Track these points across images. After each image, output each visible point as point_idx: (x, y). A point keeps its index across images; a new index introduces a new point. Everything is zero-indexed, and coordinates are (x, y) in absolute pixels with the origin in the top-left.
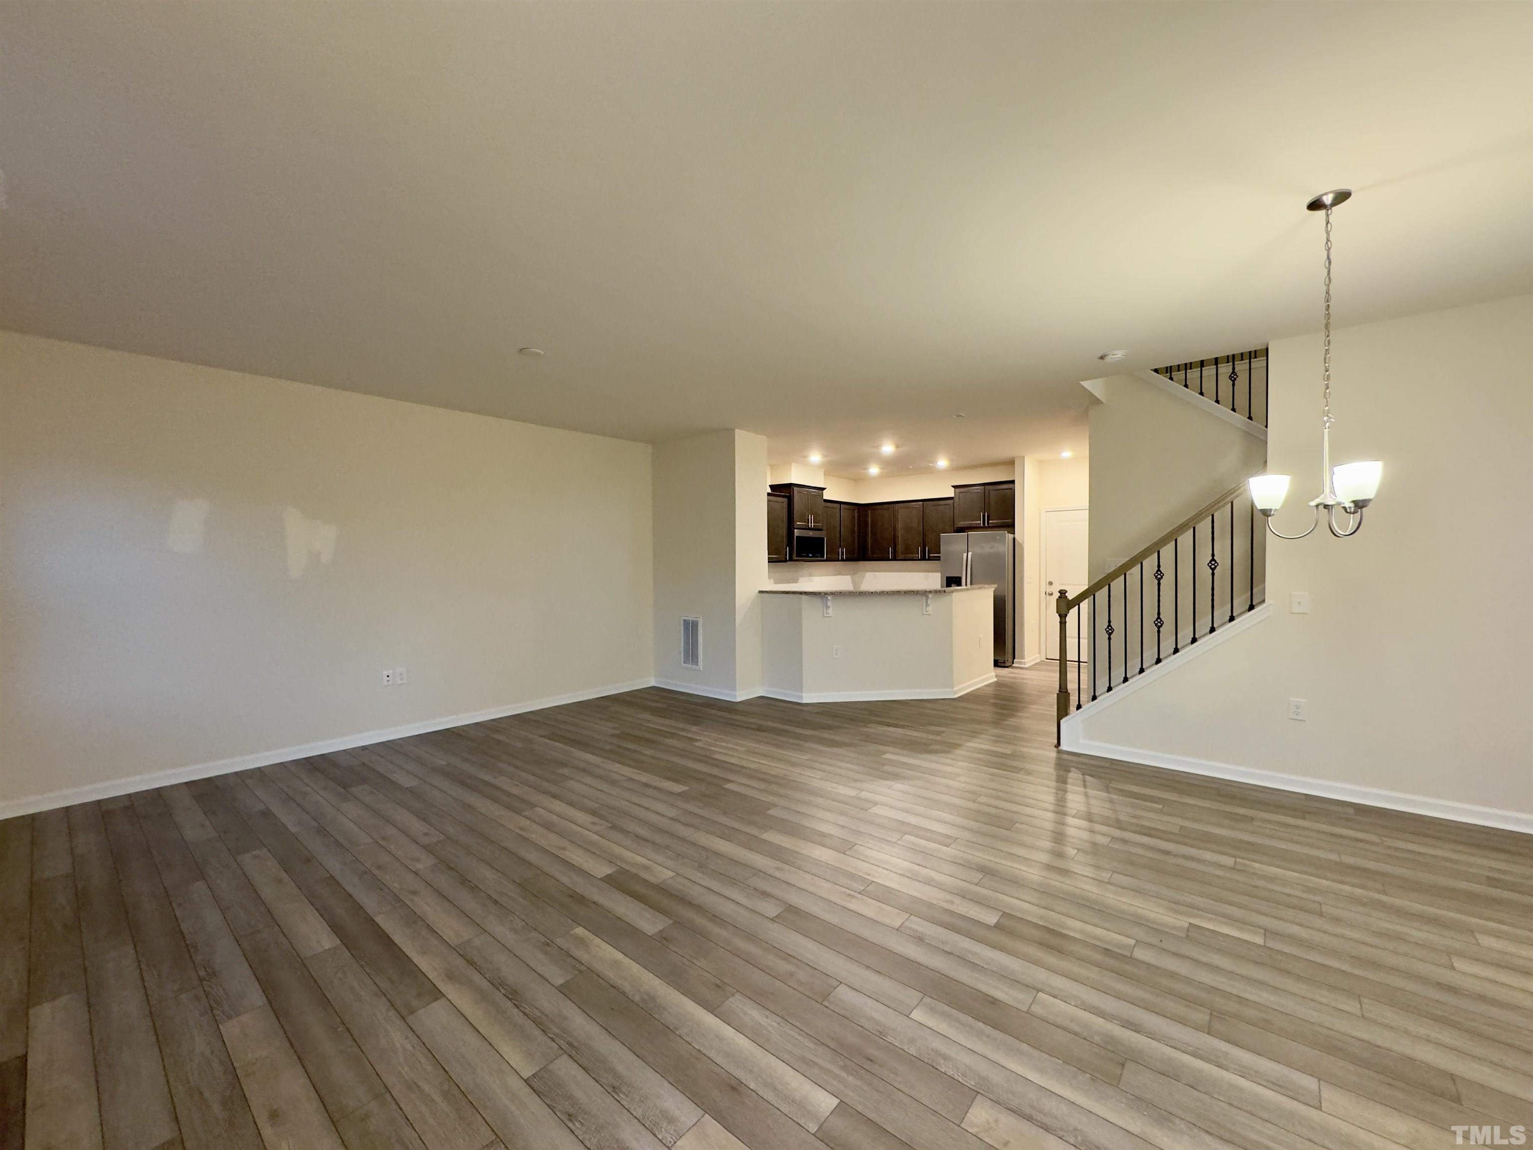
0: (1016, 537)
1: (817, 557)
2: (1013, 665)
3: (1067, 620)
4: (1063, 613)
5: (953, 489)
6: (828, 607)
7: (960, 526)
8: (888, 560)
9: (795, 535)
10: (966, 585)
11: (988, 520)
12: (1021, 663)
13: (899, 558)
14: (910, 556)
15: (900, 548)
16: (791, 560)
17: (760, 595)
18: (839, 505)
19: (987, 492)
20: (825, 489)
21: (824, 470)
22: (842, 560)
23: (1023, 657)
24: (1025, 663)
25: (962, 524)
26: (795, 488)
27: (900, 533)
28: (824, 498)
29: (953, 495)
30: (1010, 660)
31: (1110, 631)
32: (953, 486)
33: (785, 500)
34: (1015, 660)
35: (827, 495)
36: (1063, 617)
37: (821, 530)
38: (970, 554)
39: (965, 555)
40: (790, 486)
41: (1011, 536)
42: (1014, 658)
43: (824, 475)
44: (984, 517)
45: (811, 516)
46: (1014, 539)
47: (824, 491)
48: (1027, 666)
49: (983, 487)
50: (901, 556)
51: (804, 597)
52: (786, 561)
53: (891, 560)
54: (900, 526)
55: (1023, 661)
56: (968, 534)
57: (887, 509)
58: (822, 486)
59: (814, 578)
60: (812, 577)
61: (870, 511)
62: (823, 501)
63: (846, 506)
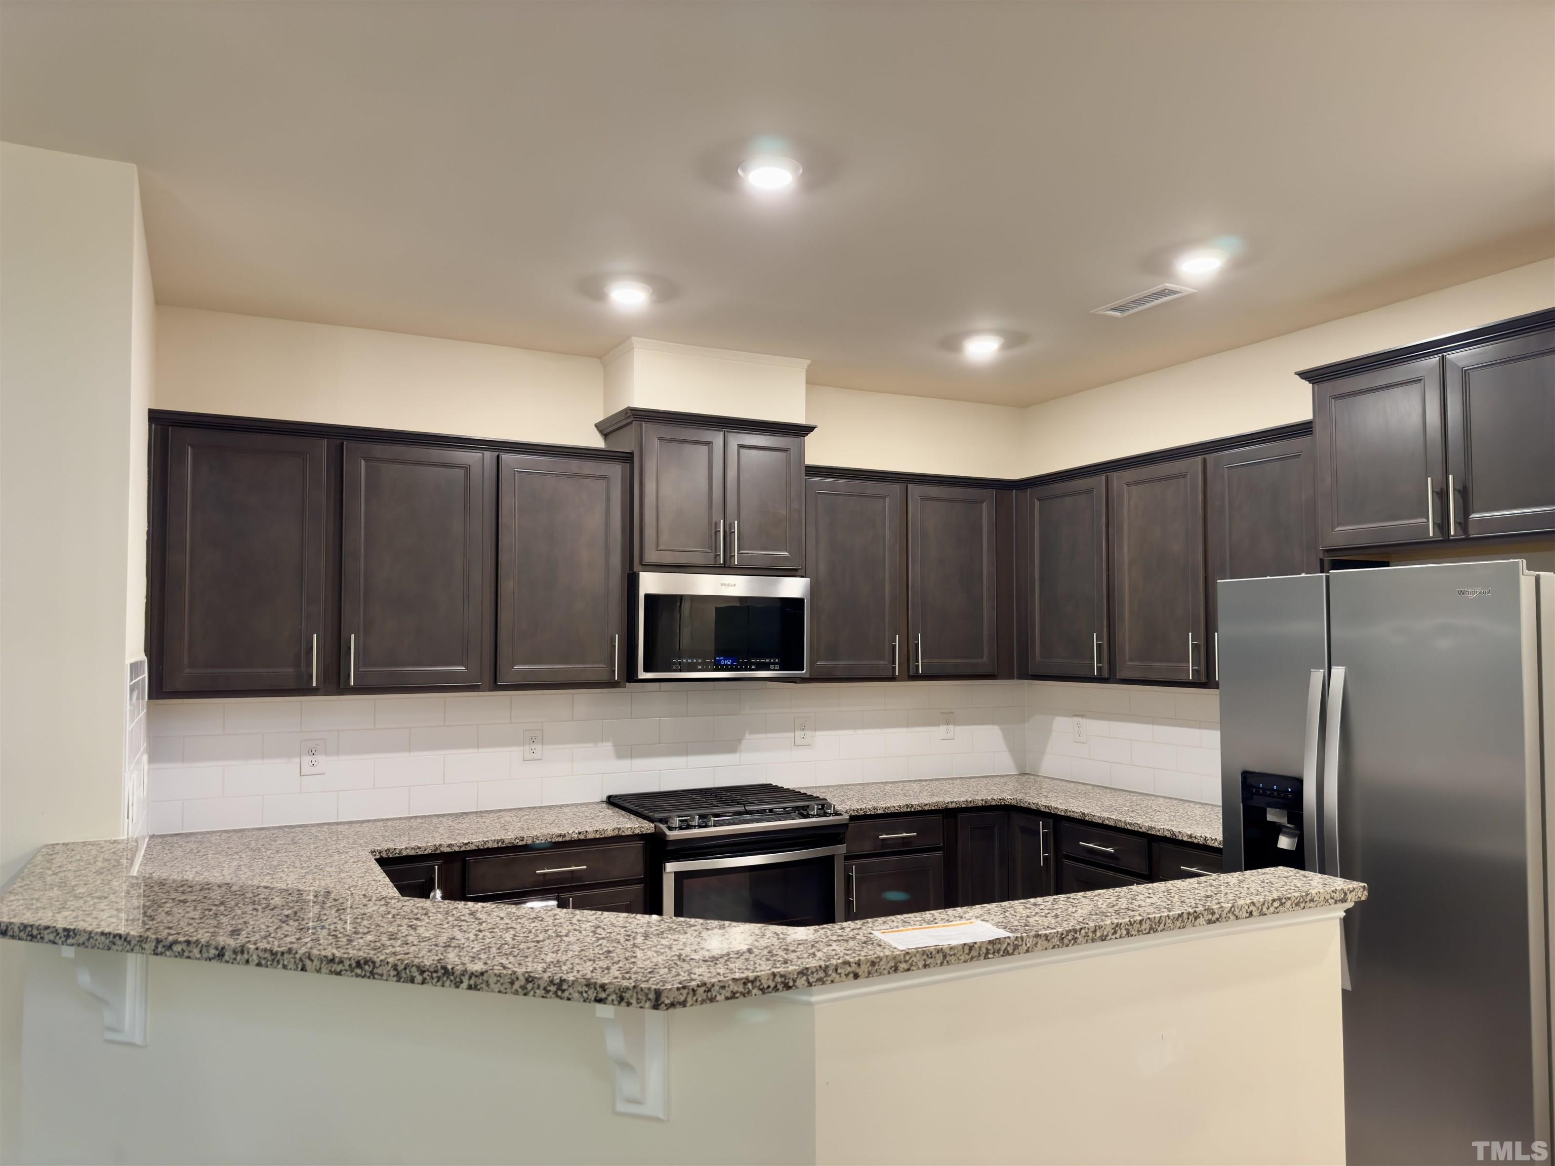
5: (1307, 387)
7: (1341, 543)
8: (1087, 678)
9: (645, 591)
11: (1460, 511)
13: (1122, 674)
14: (1161, 668)
15: (1127, 634)
16: (630, 676)
18: (893, 486)
19: (1451, 377)
20: (810, 429)
21: (809, 362)
22: (916, 677)
25: (1342, 533)
26: (648, 426)
27: (1126, 580)
28: (806, 463)
29: (1304, 415)
32: (1305, 375)
35: (825, 452)
38: (1338, 673)
39: (1317, 676)
43: (807, 383)
44: (1442, 495)
45: (730, 525)
47: (809, 439)
49: (1435, 359)
50: (1128, 666)
52: (611, 684)
53: (1098, 679)
54: (1125, 552)
56: (1328, 578)
57: (1089, 491)
58: (800, 419)
59: (818, 733)
60: (808, 733)
61: (1037, 503)
62: (803, 469)
63: (934, 491)
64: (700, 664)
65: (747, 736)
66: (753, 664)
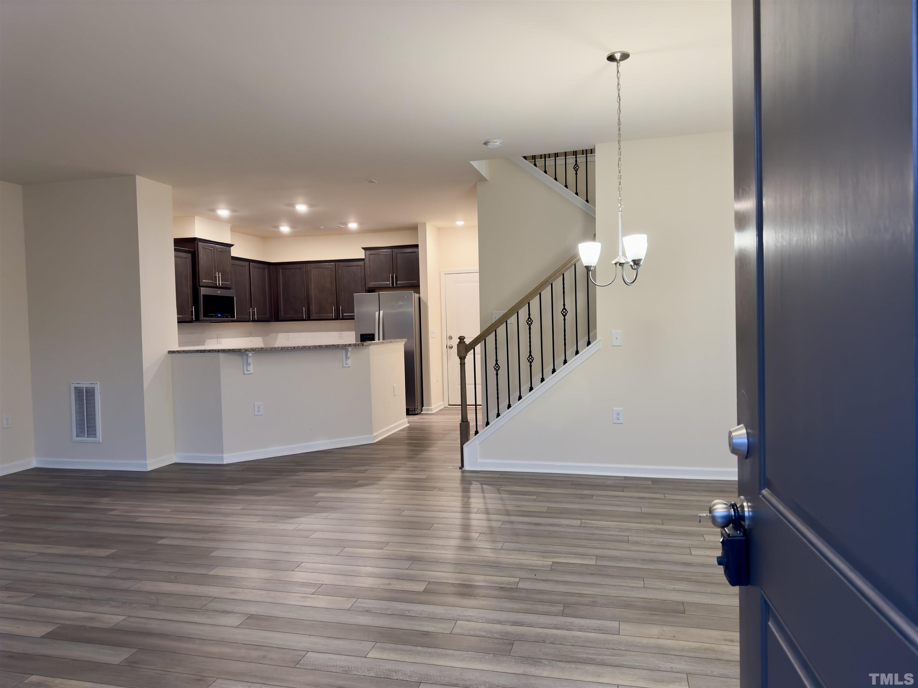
0: (421, 296)
1: (227, 317)
2: (422, 412)
3: (465, 362)
4: (462, 355)
5: (364, 251)
6: (248, 364)
7: (372, 286)
8: (303, 320)
9: (202, 293)
10: (379, 340)
11: (396, 281)
12: (428, 410)
13: (313, 318)
14: (324, 315)
15: (313, 308)
16: (197, 319)
17: (170, 355)
18: (248, 263)
19: (394, 254)
20: (232, 245)
21: (231, 225)
22: (254, 321)
23: (429, 405)
24: (432, 410)
25: (372, 284)
26: (200, 243)
27: (313, 293)
28: (232, 255)
29: (363, 257)
30: (419, 408)
31: (497, 368)
32: (363, 248)
33: (189, 256)
34: (423, 408)
35: (235, 252)
36: (462, 359)
37: (230, 288)
38: (381, 312)
39: (377, 313)
40: (194, 240)
41: (417, 295)
42: (423, 406)
43: (231, 231)
44: (392, 278)
45: (219, 274)
46: (419, 298)
47: (232, 248)
48: (434, 412)
49: (391, 250)
50: (314, 316)
51: (221, 355)
52: (191, 321)
53: (305, 320)
54: (313, 286)
55: (430, 408)
56: (379, 294)
57: (300, 269)
58: (229, 242)
59: (223, 339)
60: (221, 339)
61: (281, 270)
62: (231, 258)
63: (256, 264)
64: (214, 315)
65: (207, 340)
66: (225, 316)
